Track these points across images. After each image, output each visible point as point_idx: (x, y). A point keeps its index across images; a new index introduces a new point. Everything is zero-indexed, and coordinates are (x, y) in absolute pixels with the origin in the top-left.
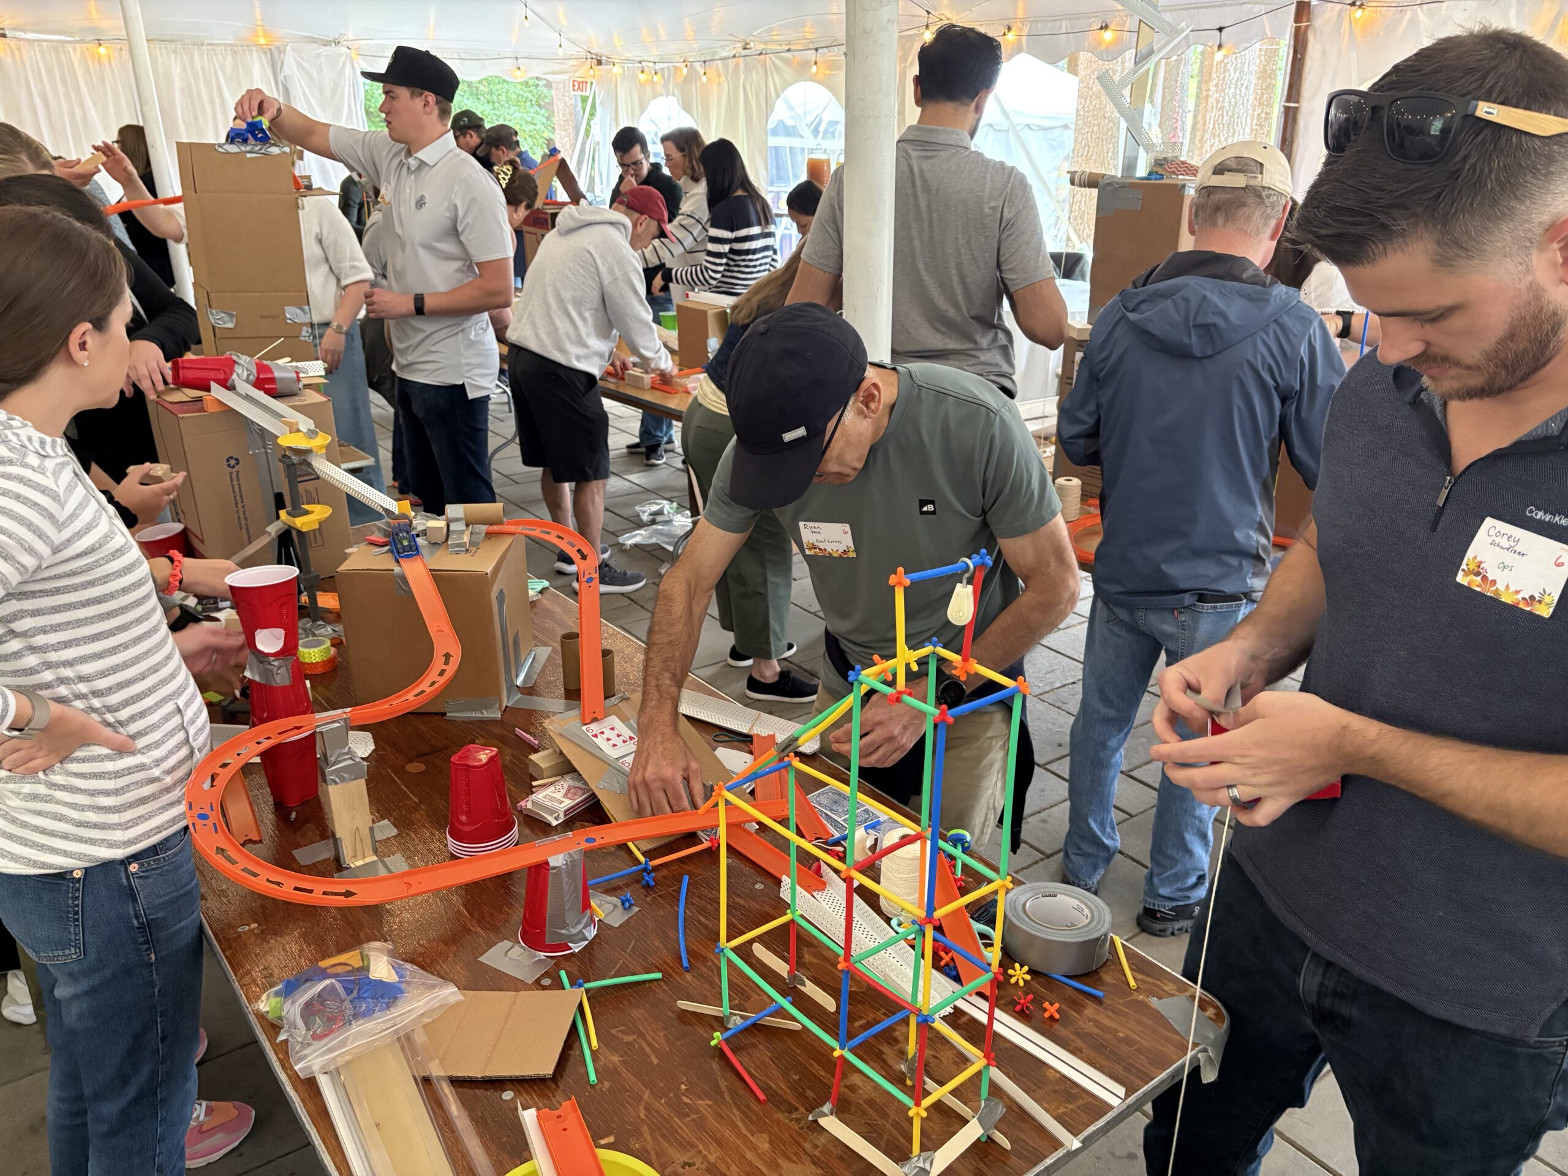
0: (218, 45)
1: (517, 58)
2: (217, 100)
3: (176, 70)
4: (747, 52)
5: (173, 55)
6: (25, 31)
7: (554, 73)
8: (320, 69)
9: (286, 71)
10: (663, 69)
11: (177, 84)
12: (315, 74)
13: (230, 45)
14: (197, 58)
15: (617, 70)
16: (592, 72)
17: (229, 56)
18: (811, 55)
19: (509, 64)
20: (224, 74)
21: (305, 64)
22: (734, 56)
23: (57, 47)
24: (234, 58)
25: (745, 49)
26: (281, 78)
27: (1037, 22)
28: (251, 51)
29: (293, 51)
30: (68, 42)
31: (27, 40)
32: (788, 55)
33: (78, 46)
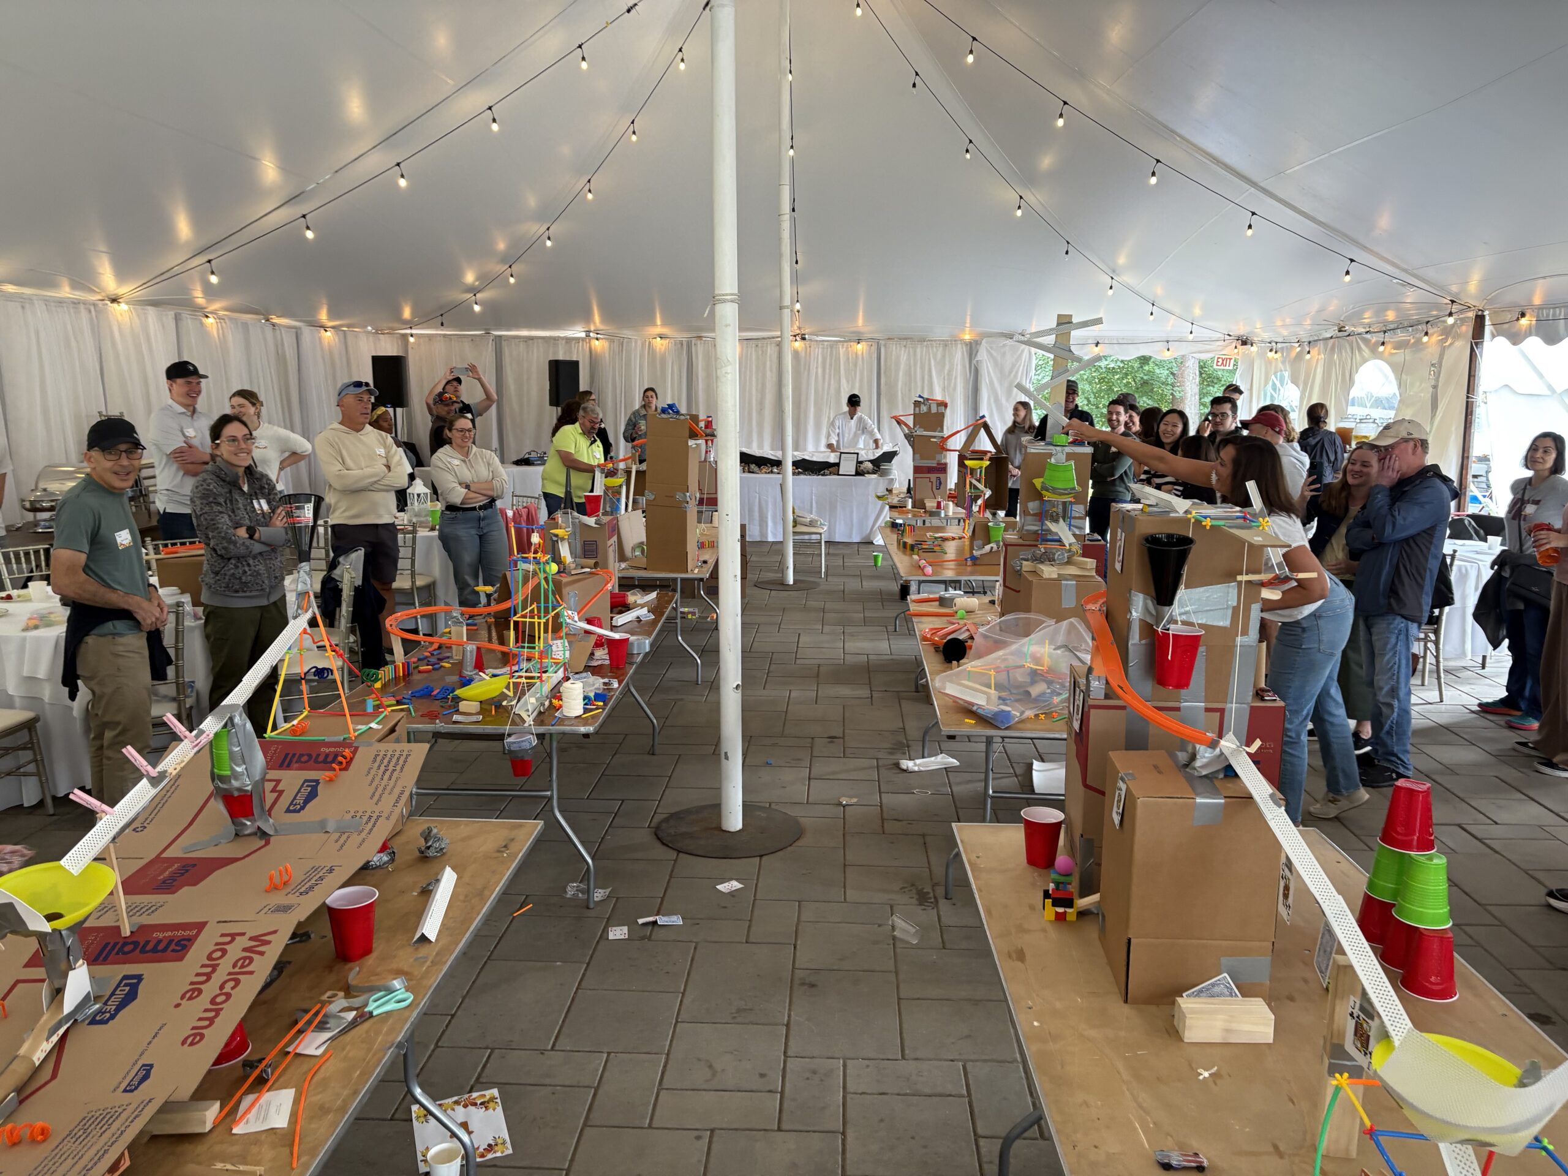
0: (935, 341)
1: (1168, 342)
2: (926, 377)
3: (904, 358)
4: (1341, 334)
5: (903, 349)
6: (817, 335)
7: (1200, 352)
8: (1004, 354)
9: (979, 358)
10: (1282, 348)
11: (902, 366)
12: (999, 358)
13: (943, 341)
14: (919, 350)
15: (1254, 349)
16: (1236, 351)
17: (941, 349)
18: (1380, 337)
19: (1162, 346)
20: (935, 359)
21: (993, 352)
22: (1332, 337)
23: (833, 345)
24: (944, 350)
25: (1340, 331)
26: (974, 362)
27: (1543, 309)
28: (956, 345)
29: (987, 343)
30: (840, 341)
31: (817, 341)
32: (1368, 336)
33: (845, 344)
